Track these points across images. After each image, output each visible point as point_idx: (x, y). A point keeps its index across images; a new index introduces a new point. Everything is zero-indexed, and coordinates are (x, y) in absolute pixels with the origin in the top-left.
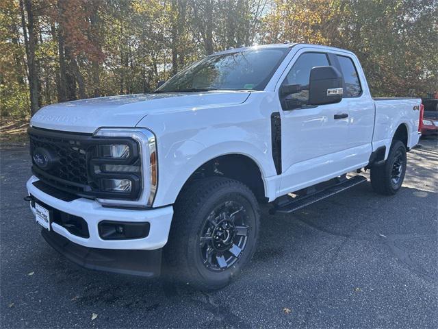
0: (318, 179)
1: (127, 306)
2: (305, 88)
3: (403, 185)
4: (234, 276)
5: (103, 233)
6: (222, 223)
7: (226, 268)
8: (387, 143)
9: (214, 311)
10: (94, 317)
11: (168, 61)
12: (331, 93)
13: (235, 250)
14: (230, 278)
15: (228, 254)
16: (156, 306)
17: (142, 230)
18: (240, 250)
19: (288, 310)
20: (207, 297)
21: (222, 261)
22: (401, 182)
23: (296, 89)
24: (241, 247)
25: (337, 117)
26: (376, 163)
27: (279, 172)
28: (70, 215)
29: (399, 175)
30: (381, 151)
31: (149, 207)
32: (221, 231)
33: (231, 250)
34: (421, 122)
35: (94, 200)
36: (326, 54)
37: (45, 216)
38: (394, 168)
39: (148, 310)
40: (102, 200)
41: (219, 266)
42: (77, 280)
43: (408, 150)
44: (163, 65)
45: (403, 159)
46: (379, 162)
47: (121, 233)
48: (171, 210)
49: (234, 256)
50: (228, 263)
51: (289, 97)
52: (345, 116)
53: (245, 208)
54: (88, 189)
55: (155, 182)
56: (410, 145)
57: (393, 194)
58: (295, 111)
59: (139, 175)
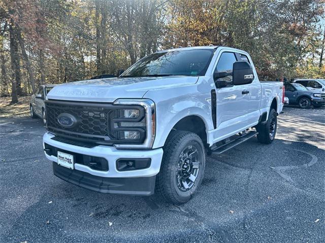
0: (232, 133)
1: (130, 216)
2: (230, 74)
3: (275, 138)
4: (193, 194)
5: (120, 167)
6: (186, 160)
7: (188, 189)
8: (268, 109)
9: (187, 215)
10: (111, 224)
11: (92, 54)
12: (247, 78)
13: (193, 178)
14: (191, 195)
15: (188, 181)
16: (149, 215)
17: (146, 163)
18: (195, 177)
19: (232, 212)
20: (179, 208)
21: (186, 185)
22: (274, 136)
23: (223, 75)
24: (195, 175)
25: (243, 93)
26: (262, 122)
27: (215, 128)
28: (91, 156)
29: (273, 131)
30: (265, 114)
31: (150, 149)
32: (186, 165)
33: (190, 178)
34: (283, 99)
35: (112, 146)
36: (234, 53)
37: (68, 159)
38: (271, 126)
39: (144, 218)
40: (117, 146)
41: (184, 188)
42: (86, 204)
43: (277, 115)
44: (90, 56)
45: (275, 120)
46: (264, 122)
47: (131, 166)
48: (161, 151)
49: (192, 182)
50: (189, 186)
51: (218, 80)
52: (247, 92)
53: (198, 150)
54: (107, 138)
55: (154, 132)
56: (278, 112)
57: (270, 143)
58: (222, 89)
59: (145, 128)
